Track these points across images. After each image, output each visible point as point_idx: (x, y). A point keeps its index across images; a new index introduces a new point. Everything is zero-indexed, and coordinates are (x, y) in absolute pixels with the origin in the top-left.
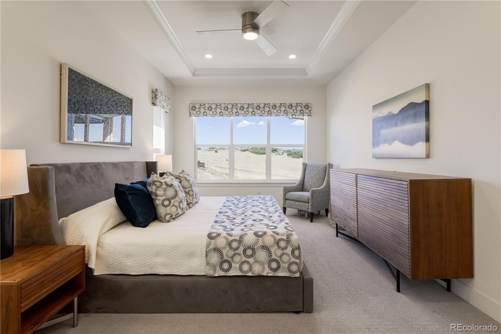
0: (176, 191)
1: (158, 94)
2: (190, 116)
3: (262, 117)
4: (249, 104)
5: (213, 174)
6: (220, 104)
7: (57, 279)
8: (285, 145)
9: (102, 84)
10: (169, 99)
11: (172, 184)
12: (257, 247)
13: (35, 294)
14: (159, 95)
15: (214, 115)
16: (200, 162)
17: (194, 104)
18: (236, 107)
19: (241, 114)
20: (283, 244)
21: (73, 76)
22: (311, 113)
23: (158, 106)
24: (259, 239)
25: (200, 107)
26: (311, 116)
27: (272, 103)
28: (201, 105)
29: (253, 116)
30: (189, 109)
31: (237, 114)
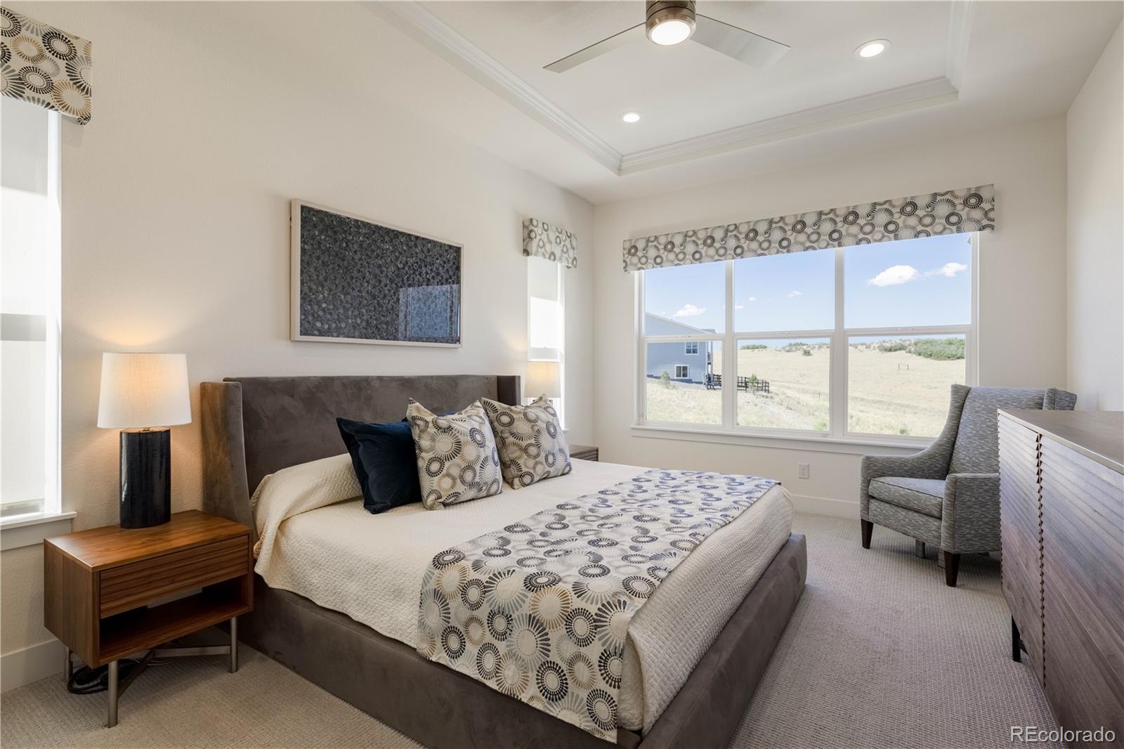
0: (458, 443)
1: (536, 229)
2: (626, 271)
3: (810, 252)
4: (773, 219)
5: (791, 409)
6: (695, 233)
7: (182, 578)
8: (896, 329)
9: (381, 227)
10: (569, 237)
11: (450, 427)
12: (518, 616)
13: (130, 595)
14: (539, 230)
15: (679, 261)
16: (756, 379)
17: (633, 241)
18: (735, 233)
19: (749, 250)
20: (581, 627)
21: (314, 219)
22: (990, 220)
23: (535, 255)
24: (528, 595)
25: (647, 246)
26: (992, 227)
27: (842, 206)
28: (648, 241)
29: (783, 252)
30: (624, 255)
31: (739, 251)
